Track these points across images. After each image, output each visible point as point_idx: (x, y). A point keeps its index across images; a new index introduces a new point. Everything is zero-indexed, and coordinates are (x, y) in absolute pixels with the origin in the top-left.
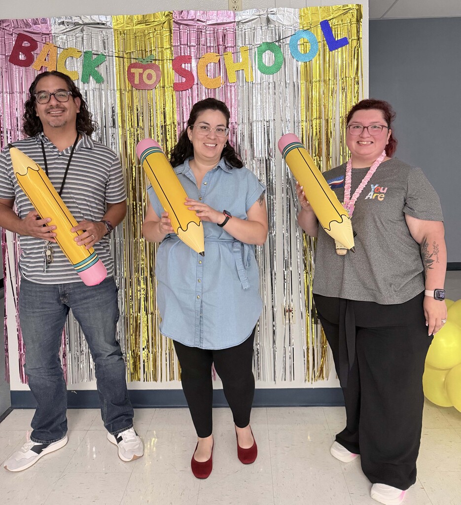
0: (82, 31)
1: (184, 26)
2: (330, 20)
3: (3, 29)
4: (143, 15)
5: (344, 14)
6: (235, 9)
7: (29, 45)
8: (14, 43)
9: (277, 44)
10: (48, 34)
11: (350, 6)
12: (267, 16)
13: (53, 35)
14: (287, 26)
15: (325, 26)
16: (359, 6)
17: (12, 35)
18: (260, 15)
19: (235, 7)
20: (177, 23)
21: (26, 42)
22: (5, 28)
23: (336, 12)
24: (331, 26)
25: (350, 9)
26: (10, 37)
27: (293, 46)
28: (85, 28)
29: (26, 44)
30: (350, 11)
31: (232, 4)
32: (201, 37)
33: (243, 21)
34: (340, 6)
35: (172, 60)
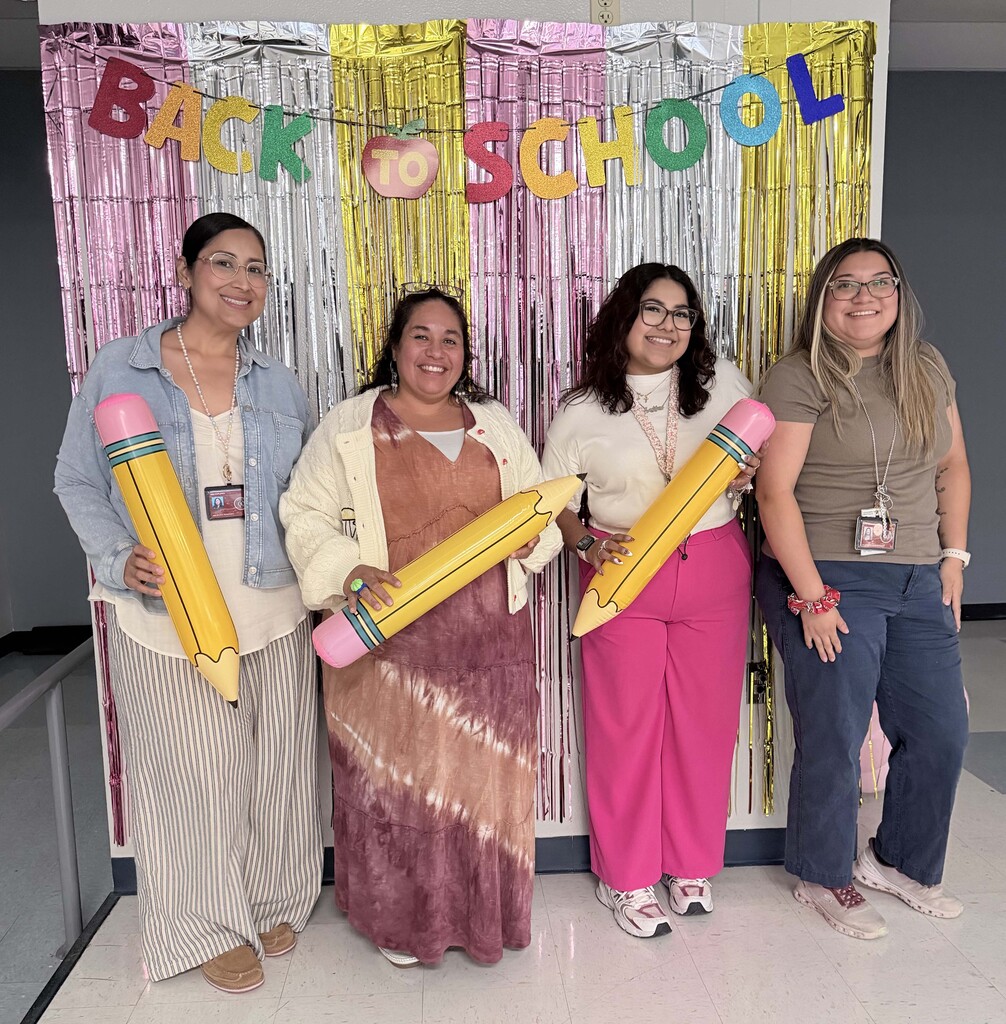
0: (258, 57)
1: (490, 54)
2: (807, 55)
3: (73, 46)
4: (401, 27)
5: (839, 42)
6: (606, 22)
7: (134, 86)
8: (99, 80)
9: (695, 103)
10: (179, 63)
11: (852, 25)
12: (675, 39)
13: (191, 64)
14: (717, 63)
15: (797, 67)
16: (871, 25)
17: (92, 60)
18: (659, 37)
19: (606, 17)
20: (475, 48)
21: (127, 80)
22: (76, 43)
23: (822, 36)
24: (809, 68)
25: (851, 32)
26: (89, 65)
27: (729, 111)
28: (266, 50)
29: (127, 84)
30: (851, 37)
31: (598, 9)
32: (528, 82)
33: (622, 49)
34: (830, 24)
35: (463, 132)
